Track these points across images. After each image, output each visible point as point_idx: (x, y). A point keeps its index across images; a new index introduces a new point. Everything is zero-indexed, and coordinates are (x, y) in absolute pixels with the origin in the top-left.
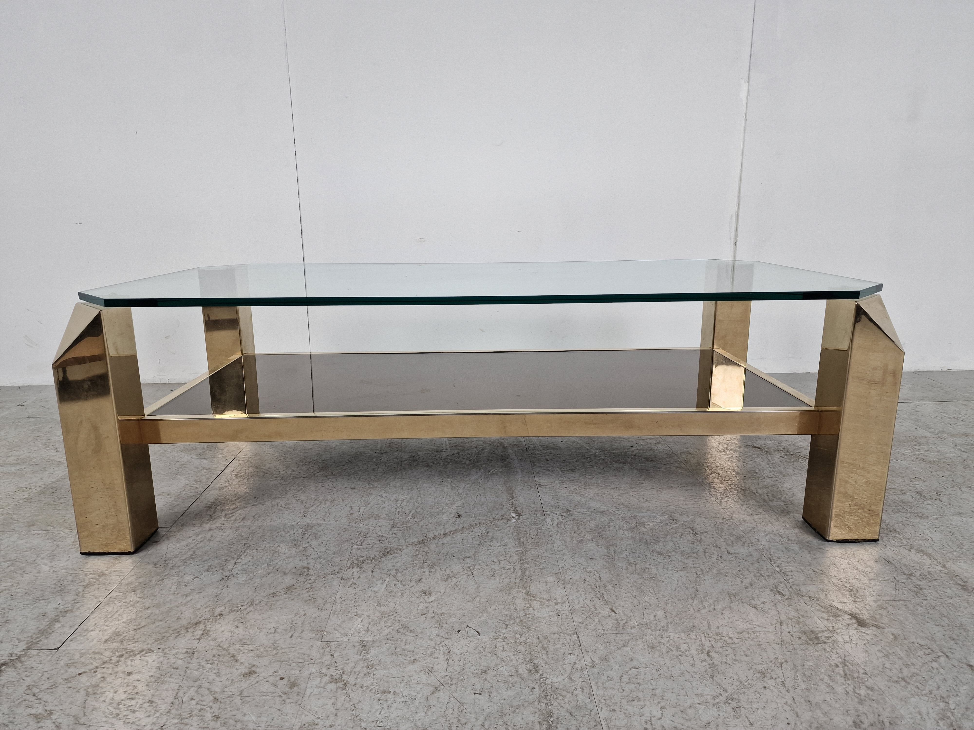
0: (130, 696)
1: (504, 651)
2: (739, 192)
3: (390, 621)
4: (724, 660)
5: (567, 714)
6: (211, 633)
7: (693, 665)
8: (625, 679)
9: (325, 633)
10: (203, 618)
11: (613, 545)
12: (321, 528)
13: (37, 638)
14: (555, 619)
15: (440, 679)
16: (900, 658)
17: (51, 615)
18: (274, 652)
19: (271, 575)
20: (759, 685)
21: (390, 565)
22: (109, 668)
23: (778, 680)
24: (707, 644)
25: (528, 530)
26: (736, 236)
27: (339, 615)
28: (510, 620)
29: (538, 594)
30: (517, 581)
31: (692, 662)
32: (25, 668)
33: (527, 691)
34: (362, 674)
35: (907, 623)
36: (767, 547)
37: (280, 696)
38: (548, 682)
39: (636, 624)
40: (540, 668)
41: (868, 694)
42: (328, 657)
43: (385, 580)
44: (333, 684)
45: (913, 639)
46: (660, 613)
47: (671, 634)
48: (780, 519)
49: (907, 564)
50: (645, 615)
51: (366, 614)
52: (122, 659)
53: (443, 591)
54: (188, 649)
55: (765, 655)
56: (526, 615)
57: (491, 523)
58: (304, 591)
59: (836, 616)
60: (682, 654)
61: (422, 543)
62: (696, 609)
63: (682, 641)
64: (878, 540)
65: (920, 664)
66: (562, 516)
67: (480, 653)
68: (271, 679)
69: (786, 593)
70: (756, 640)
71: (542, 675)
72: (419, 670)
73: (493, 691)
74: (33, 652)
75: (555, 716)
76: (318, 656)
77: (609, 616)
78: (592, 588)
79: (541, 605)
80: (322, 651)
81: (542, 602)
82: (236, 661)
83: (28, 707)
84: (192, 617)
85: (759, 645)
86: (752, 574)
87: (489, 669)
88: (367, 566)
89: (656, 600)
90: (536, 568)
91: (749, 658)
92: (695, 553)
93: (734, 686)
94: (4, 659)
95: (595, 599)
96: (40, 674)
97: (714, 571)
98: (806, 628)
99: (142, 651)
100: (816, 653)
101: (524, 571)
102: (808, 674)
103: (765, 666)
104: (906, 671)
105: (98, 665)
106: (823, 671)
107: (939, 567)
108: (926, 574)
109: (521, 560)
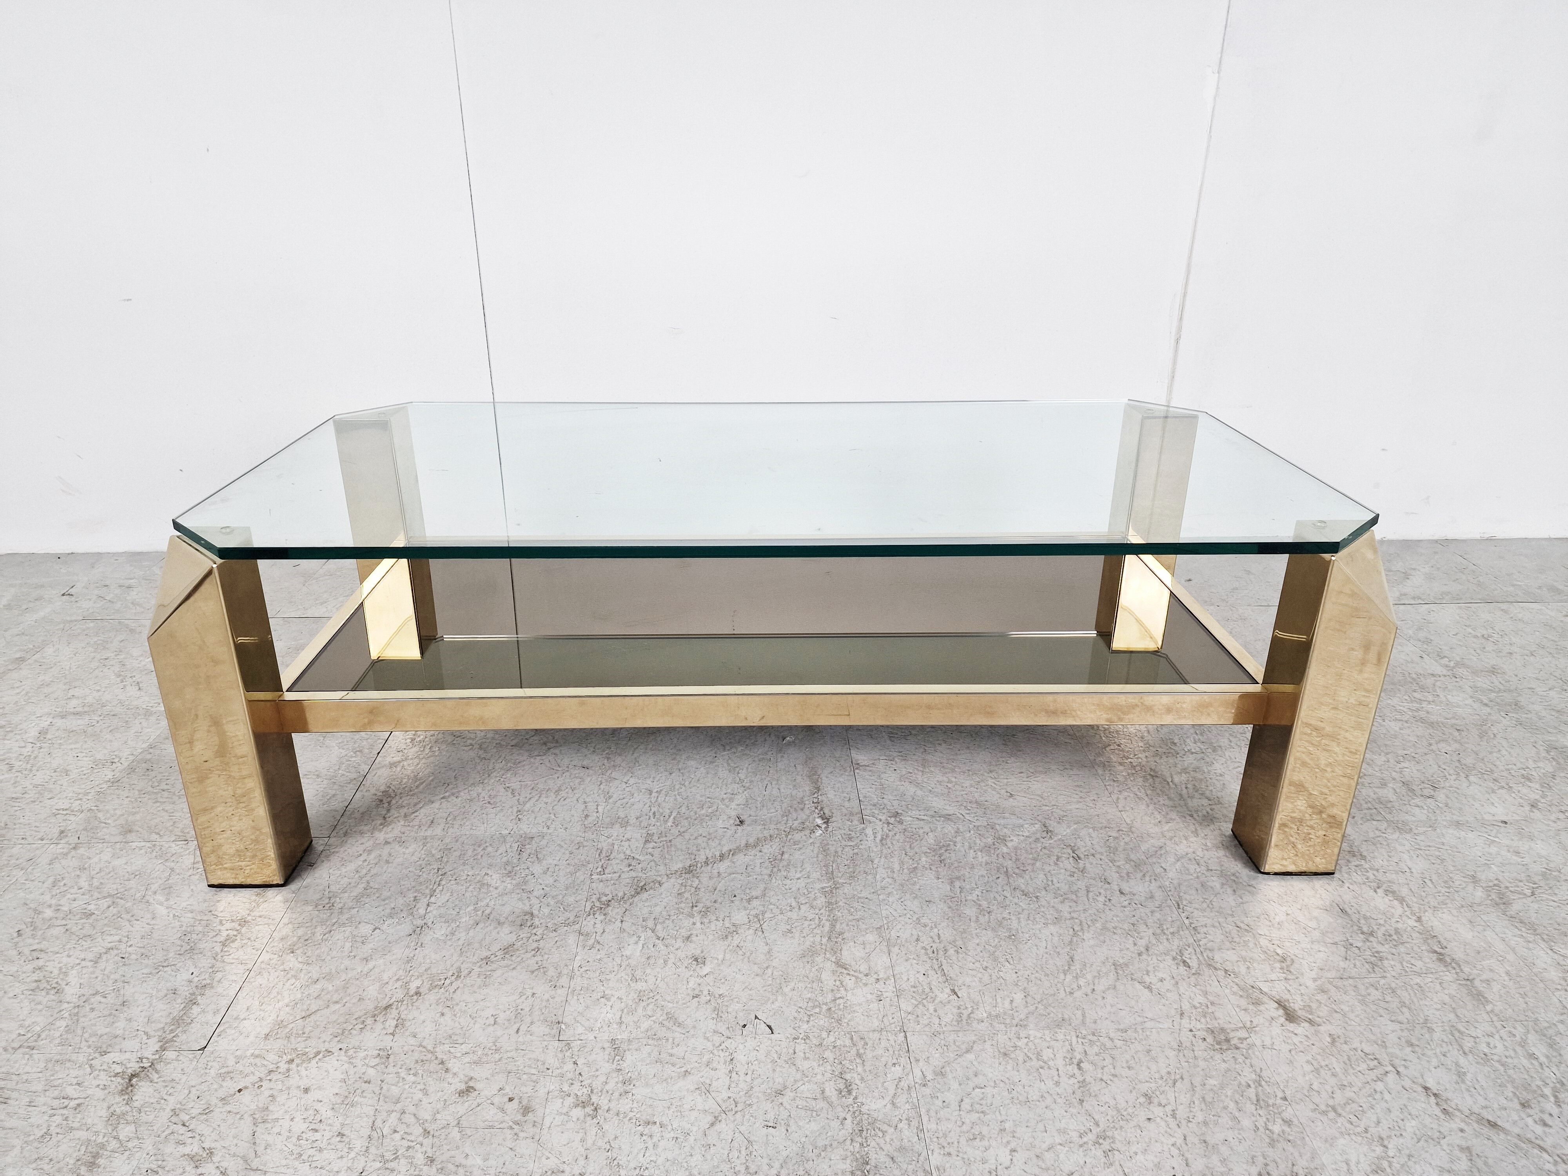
0: (313, 1126)
1: (806, 1058)
2: (1190, 257)
3: (651, 1006)
4: (1100, 1076)
5: (888, 1160)
6: (407, 1024)
7: (1057, 1084)
8: (966, 1105)
9: (563, 1027)
10: (394, 999)
11: (958, 878)
12: (544, 842)
13: (172, 1031)
14: (874, 1006)
15: (720, 1102)
16: (1334, 1075)
17: (185, 991)
18: (497, 1056)
19: (481, 925)
20: (1142, 1115)
21: (645, 911)
22: (276, 1081)
23: (1169, 1109)
24: (1079, 1049)
25: (839, 849)
26: (1180, 329)
27: (581, 997)
28: (814, 1007)
29: (853, 963)
30: (825, 940)
31: (1056, 1078)
32: (164, 1081)
33: (836, 1124)
34: (616, 1094)
35: (1352, 1016)
36: (1175, 882)
37: (511, 1128)
38: (864, 1109)
39: (985, 1015)
40: (854, 1087)
41: (1283, 1131)
42: (570, 1066)
43: (639, 937)
44: (579, 1109)
45: (1356, 1044)
46: (1019, 997)
47: (1031, 1032)
48: (1200, 831)
49: (1368, 914)
50: (999, 1000)
51: (617, 994)
52: (293, 1066)
53: (721, 957)
54: (380, 1049)
55: (1154, 1068)
56: (835, 1000)
57: (787, 836)
58: (529, 955)
59: (1257, 1003)
60: (1043, 1064)
61: (689, 870)
62: (1068, 990)
63: (1046, 1044)
64: (1333, 874)
65: (1360, 1085)
66: (888, 823)
67: (774, 1062)
68: (496, 1100)
69: (1194, 963)
70: (1144, 1043)
71: (856, 1098)
72: (692, 1088)
73: (792, 1122)
74: (170, 1055)
75: (873, 1162)
76: (557, 1064)
77: (949, 1002)
78: (927, 954)
79: (856, 982)
80: (560, 1055)
81: (857, 978)
82: (447, 1071)
83: (179, 1143)
84: (380, 996)
85: (1149, 1051)
86: (1151, 931)
87: (785, 1087)
88: (614, 911)
89: (1015, 976)
90: (851, 918)
91: (1132, 1072)
92: (1075, 893)
93: (1109, 1117)
94: (134, 1067)
95: (931, 972)
96: (187, 1092)
97: (1098, 925)
98: (1214, 1024)
99: (318, 1053)
100: (1224, 1065)
101: (833, 923)
102: (1209, 1099)
103: (1153, 1085)
104: (1338, 1095)
105: (262, 1075)
106: (1229, 1093)
107: (1413, 921)
108: (1392, 932)
109: (830, 903)
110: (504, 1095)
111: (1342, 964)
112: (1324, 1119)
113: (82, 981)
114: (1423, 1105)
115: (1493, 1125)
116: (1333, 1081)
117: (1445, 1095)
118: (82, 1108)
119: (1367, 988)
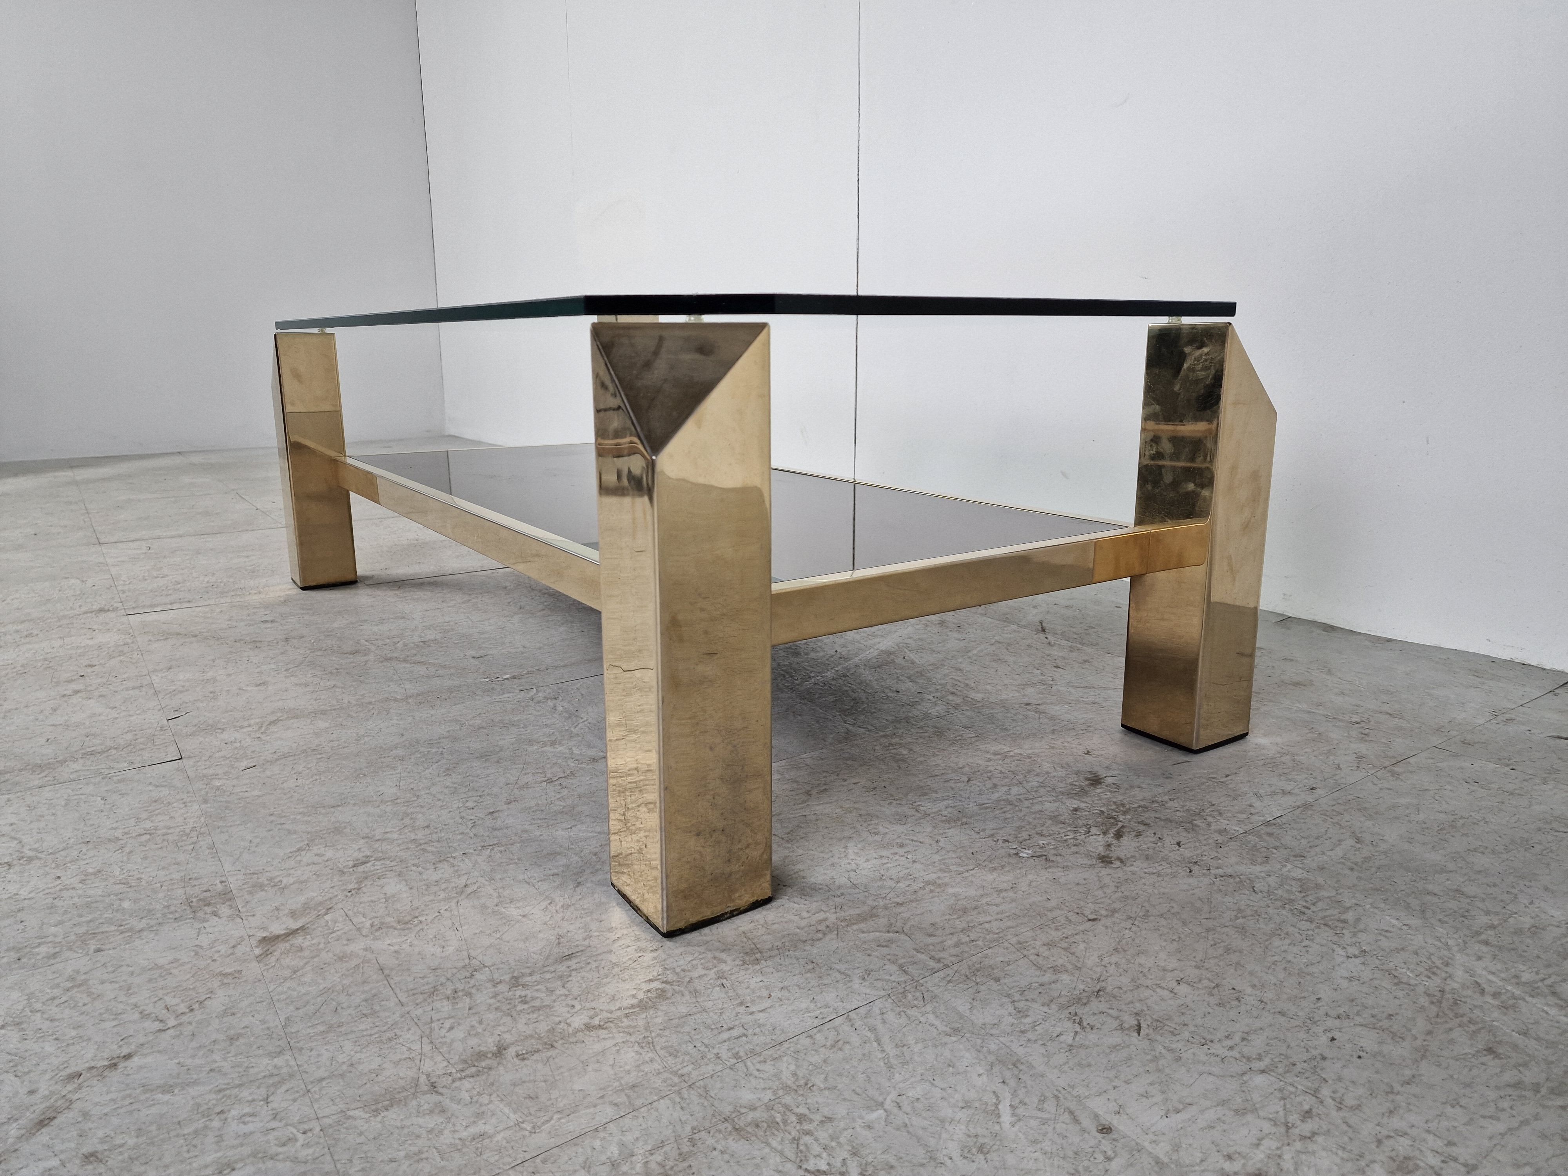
64: (665, 937)
107: (587, 1020)
108: (537, 1003)
109: (370, 703)
112: (60, 980)
114: (90, 1055)
115: (43, 1123)
116: (137, 981)
119: (364, 992)
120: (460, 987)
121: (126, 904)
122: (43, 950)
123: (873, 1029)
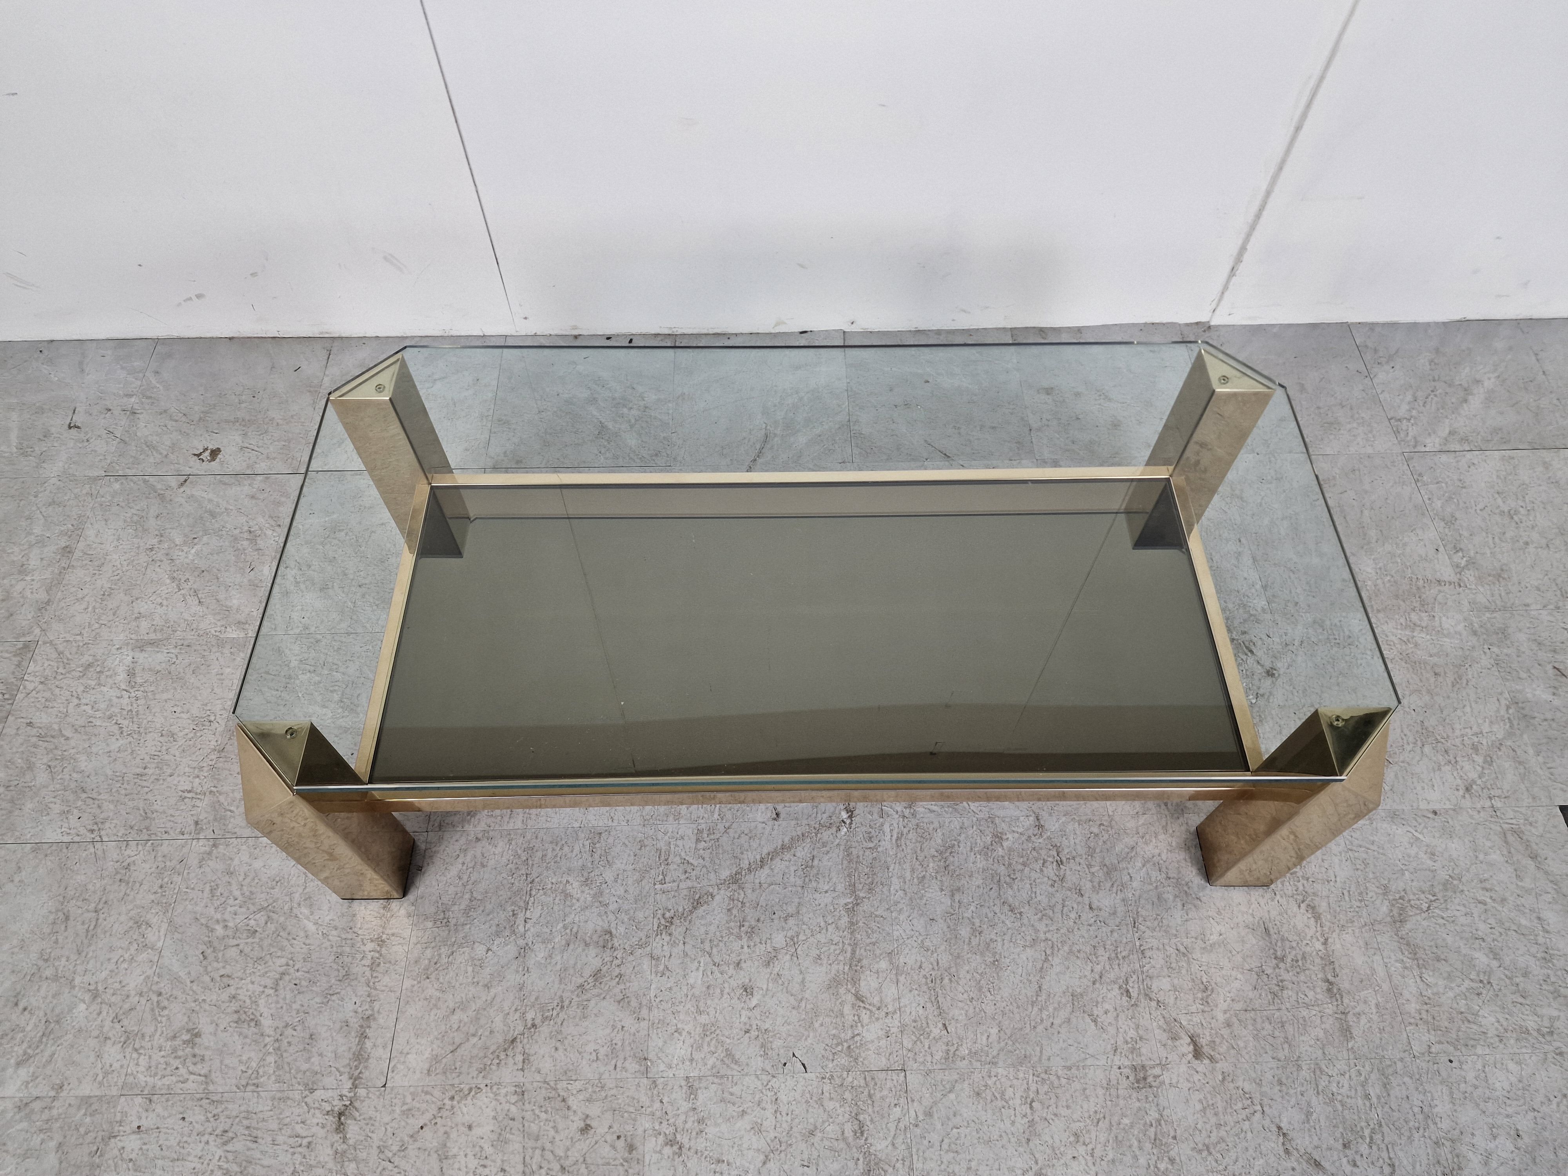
0: (482, 1162)
1: (831, 1099)
3: (714, 1042)
4: (1044, 1115)
6: (532, 1058)
7: (1013, 1123)
8: (945, 1146)
9: (649, 1064)
10: (516, 1033)
11: (958, 889)
12: (610, 840)
13: (357, 1067)
14: (883, 1043)
15: (769, 1142)
16: (1216, 1114)
17: (355, 1023)
18: (603, 1094)
19: (572, 946)
20: (1070, 1153)
21: (703, 930)
22: (446, 1118)
23: (1090, 1147)
24: (1033, 1087)
25: (861, 853)
27: (659, 1030)
28: (838, 1045)
29: (869, 995)
30: (847, 968)
31: (1013, 1118)
32: (364, 1119)
33: (851, 1164)
34: (694, 1133)
35: (1244, 1053)
36: (1137, 893)
37: (622, 1165)
38: (872, 1149)
39: (967, 1052)
40: (866, 1128)
41: (1167, 1169)
42: (657, 1105)
43: (699, 962)
44: (669, 1147)
45: (1240, 1083)
46: (994, 1031)
47: (1000, 1070)
48: (1169, 827)
49: (1286, 935)
50: (979, 1035)
51: (687, 1028)
52: (455, 1103)
53: (765, 987)
54: (516, 1086)
55: (1085, 1106)
56: (853, 1037)
57: (816, 835)
58: (614, 983)
59: (1175, 1038)
60: (1005, 1104)
61: (735, 880)
62: (1033, 1024)
63: (1010, 1083)
64: (1270, 884)
65: (1232, 1124)
66: (904, 816)
67: (807, 1102)
68: (609, 1138)
69: (1134, 994)
70: (1082, 1081)
71: (866, 1139)
72: (748, 1128)
73: (821, 1163)
74: (361, 1092)
76: (648, 1104)
77: (941, 1038)
78: (927, 984)
79: (870, 1017)
80: (650, 1094)
81: (871, 1011)
82: (569, 1108)
84: (506, 1029)
85: (1085, 1089)
86: (1107, 955)
87: (816, 1128)
88: (678, 931)
89: (993, 1007)
90: (868, 941)
91: (1070, 1111)
92: (1052, 908)
93: (1046, 1156)
94: (338, 1105)
95: (929, 1005)
96: (383, 1129)
97: (1066, 948)
98: (1138, 1061)
99: (470, 1090)
100: (1138, 1104)
101: (855, 945)
102: (1120, 1138)
103: (1082, 1124)
104: (1214, 1135)
105: (435, 1113)
106: (1136, 1133)
107: (1320, 943)
108: (1299, 957)
109: (852, 923)
110: (613, 1133)
111: (1251, 995)
112: (1198, 1157)
113: (272, 1011)
114: (1273, 1145)
115: (1317, 1164)
116: (1213, 1120)
117: (1291, 1134)
118: (313, 1145)
119: (1263, 1022)
120: (1275, 982)
121: (1126, 1121)
122: (1162, 1166)
123: (1360, 846)
